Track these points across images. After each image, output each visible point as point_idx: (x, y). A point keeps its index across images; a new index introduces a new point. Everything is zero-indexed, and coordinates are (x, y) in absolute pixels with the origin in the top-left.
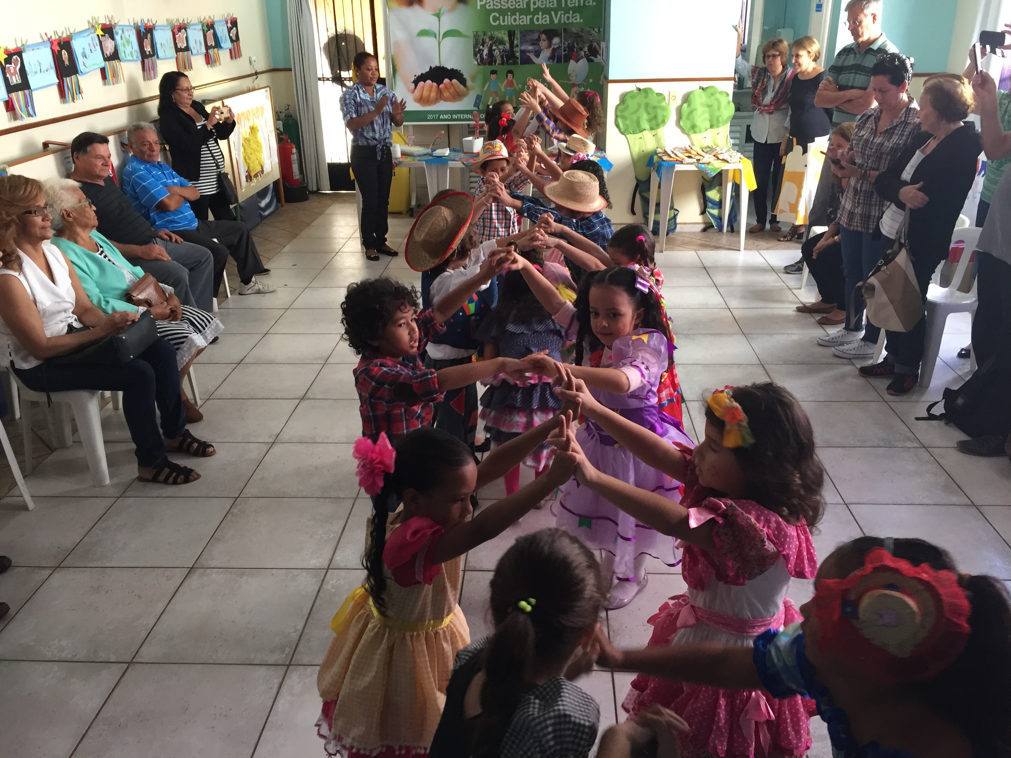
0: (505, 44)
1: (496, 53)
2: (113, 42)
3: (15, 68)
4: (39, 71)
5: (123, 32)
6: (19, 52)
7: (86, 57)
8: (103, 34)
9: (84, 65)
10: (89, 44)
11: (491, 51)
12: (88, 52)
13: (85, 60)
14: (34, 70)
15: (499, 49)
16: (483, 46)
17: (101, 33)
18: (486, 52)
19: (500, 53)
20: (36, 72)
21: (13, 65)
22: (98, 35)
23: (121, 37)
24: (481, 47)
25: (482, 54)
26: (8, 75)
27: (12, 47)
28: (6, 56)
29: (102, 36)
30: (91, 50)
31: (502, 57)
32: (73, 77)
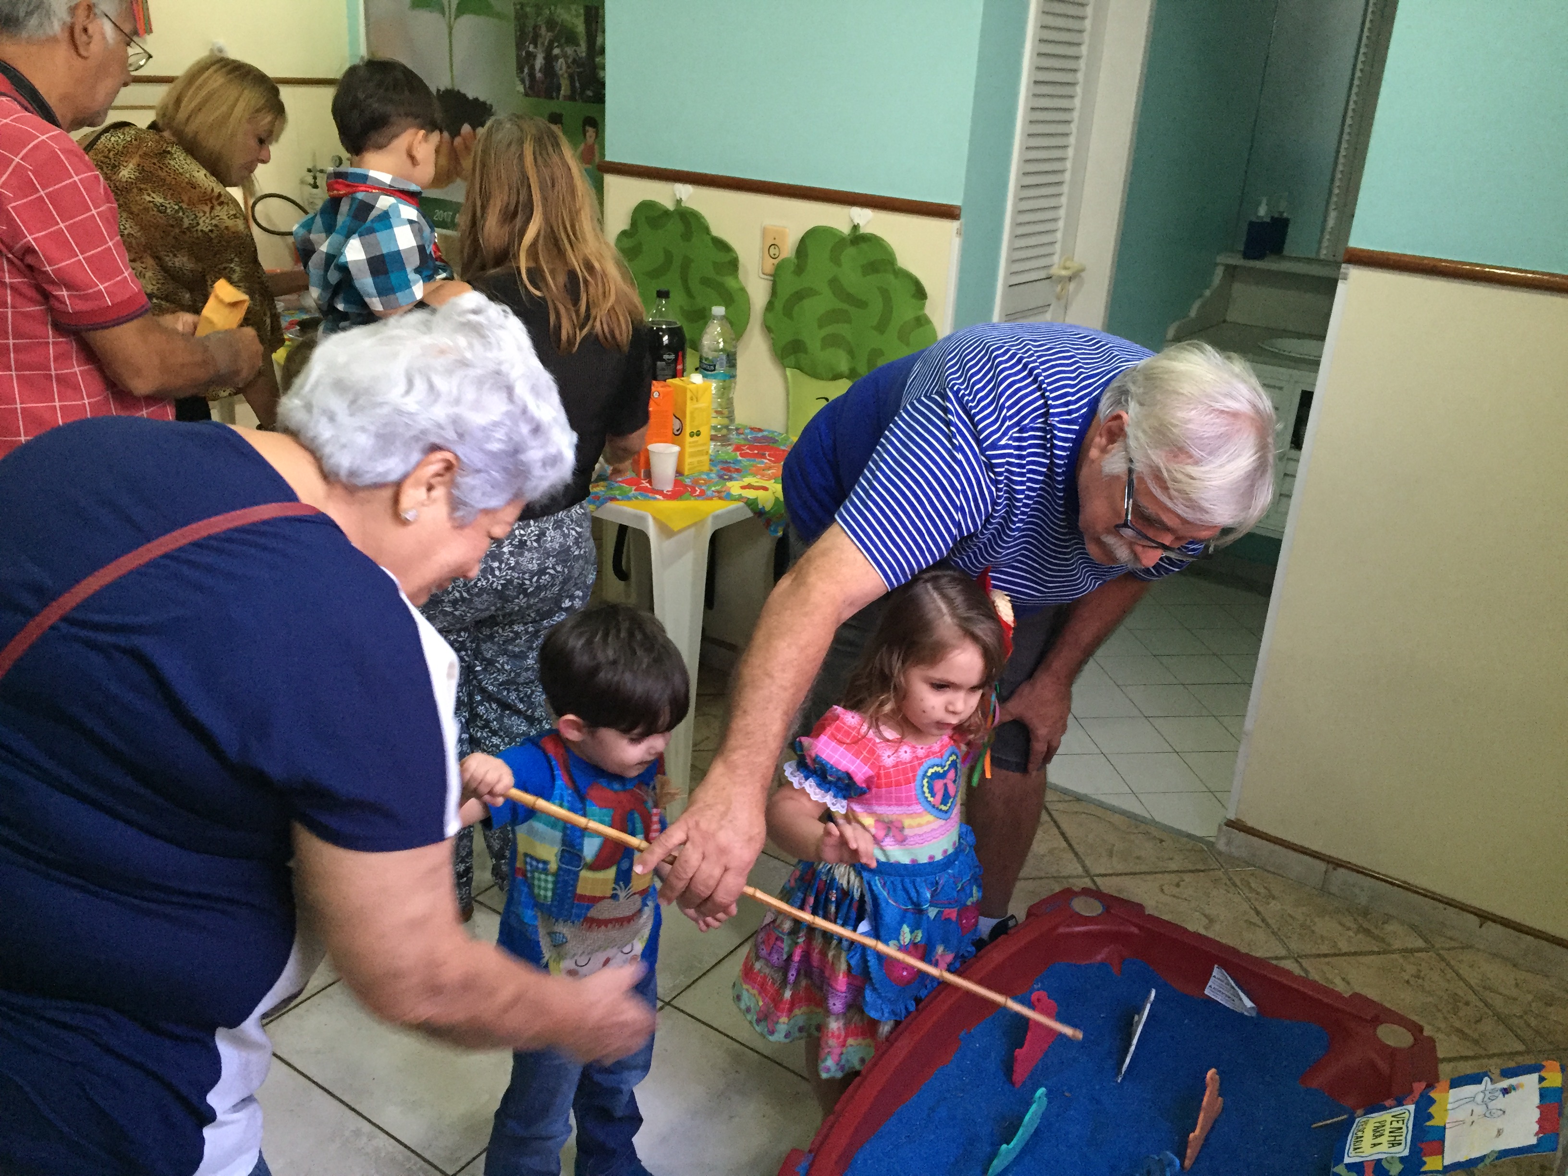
0: (578, 45)
1: (561, 65)
11: (550, 59)
15: (565, 56)
16: (536, 47)
18: (539, 62)
19: (568, 67)
24: (531, 48)
25: (532, 68)
31: (571, 77)
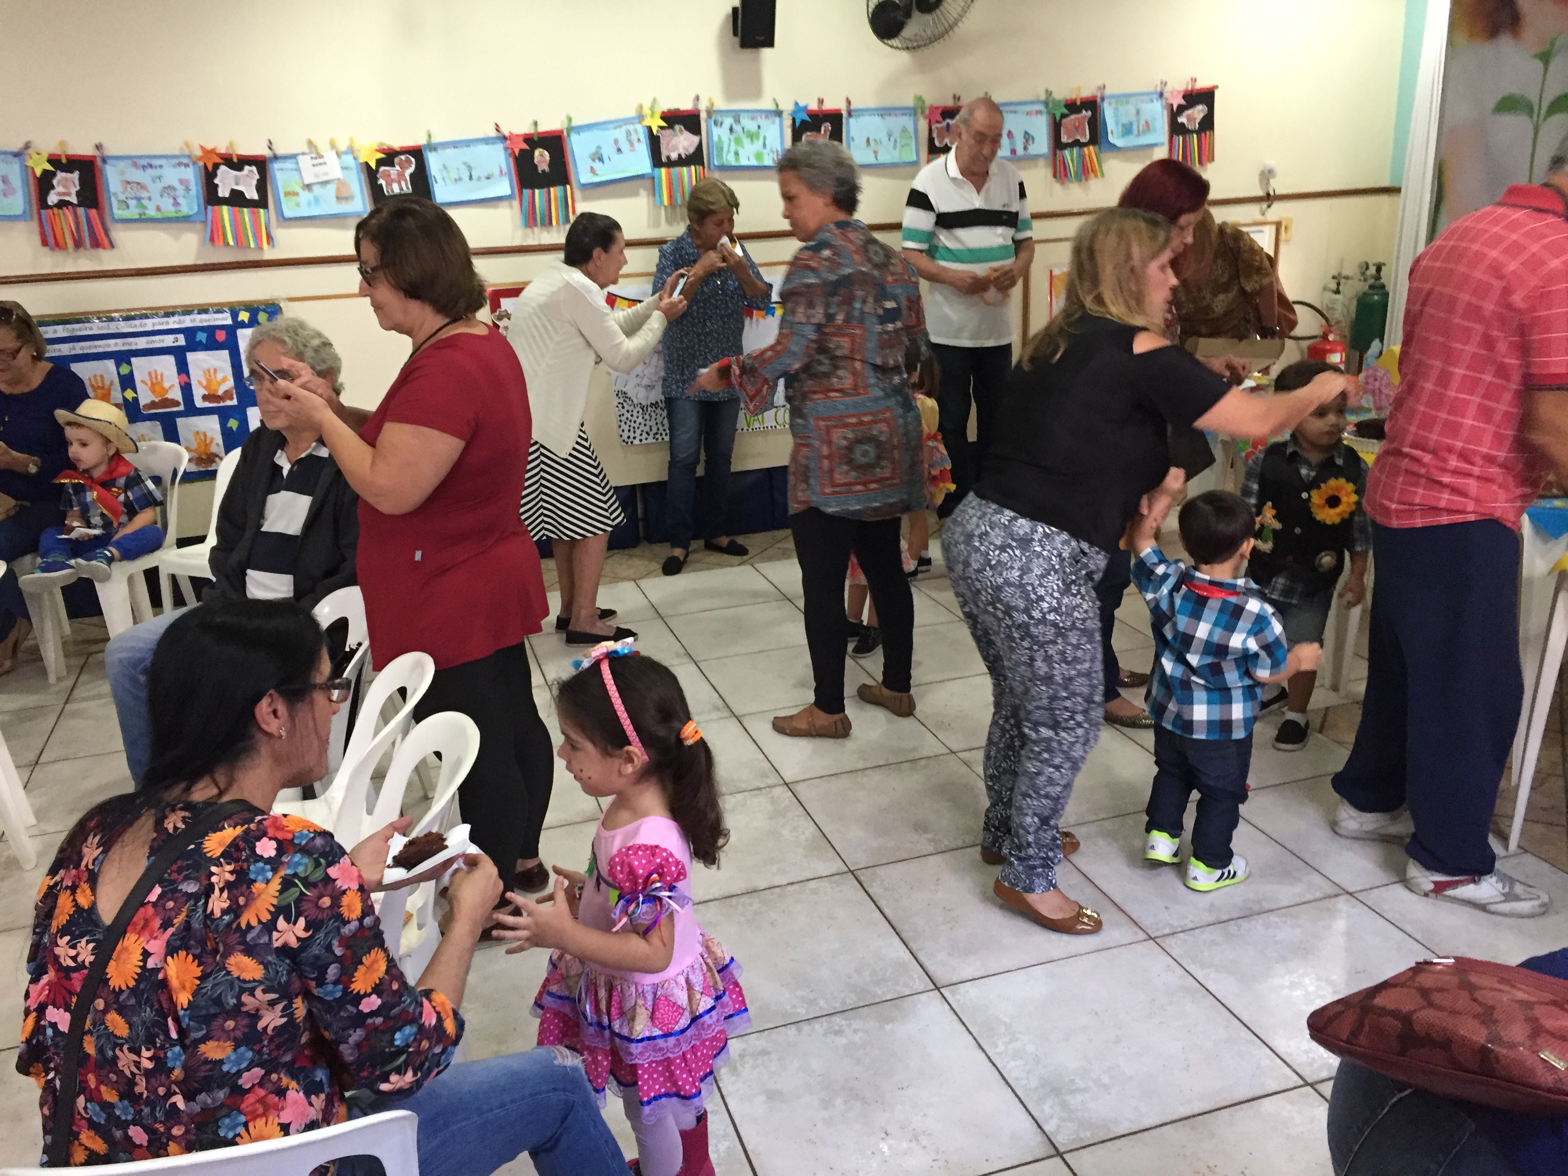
2: (695, 139)
3: (401, 175)
4: (466, 176)
5: (737, 121)
6: (417, 153)
7: (601, 159)
8: (664, 124)
9: (592, 170)
10: (616, 142)
12: (608, 151)
13: (597, 165)
14: (454, 175)
17: (656, 123)
20: (458, 180)
21: (398, 168)
22: (650, 129)
23: (731, 130)
26: (382, 181)
27: (397, 144)
28: (382, 156)
29: (662, 128)
30: (619, 150)
32: (555, 191)
